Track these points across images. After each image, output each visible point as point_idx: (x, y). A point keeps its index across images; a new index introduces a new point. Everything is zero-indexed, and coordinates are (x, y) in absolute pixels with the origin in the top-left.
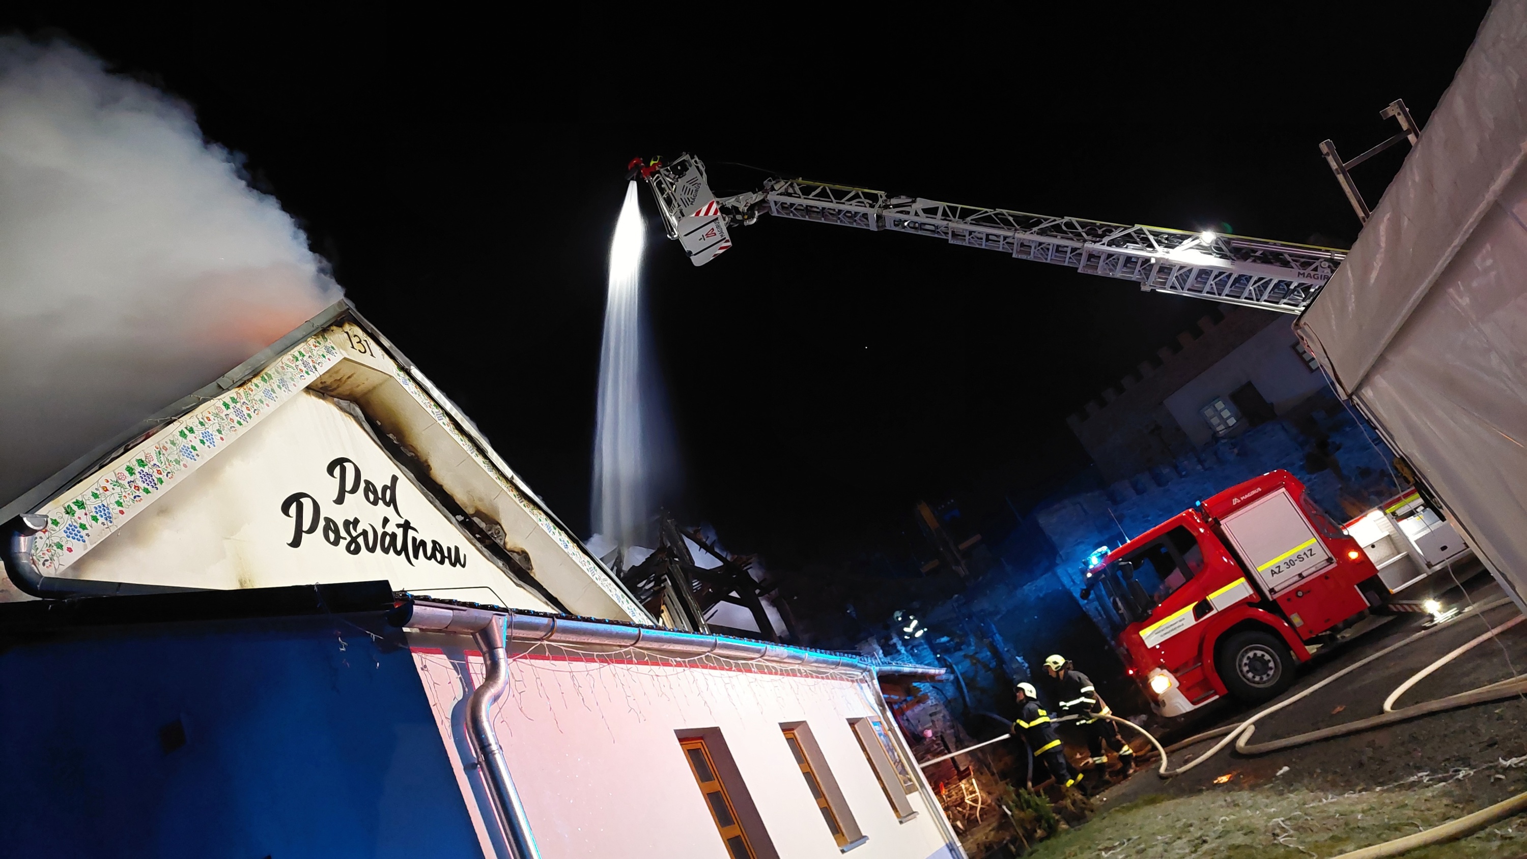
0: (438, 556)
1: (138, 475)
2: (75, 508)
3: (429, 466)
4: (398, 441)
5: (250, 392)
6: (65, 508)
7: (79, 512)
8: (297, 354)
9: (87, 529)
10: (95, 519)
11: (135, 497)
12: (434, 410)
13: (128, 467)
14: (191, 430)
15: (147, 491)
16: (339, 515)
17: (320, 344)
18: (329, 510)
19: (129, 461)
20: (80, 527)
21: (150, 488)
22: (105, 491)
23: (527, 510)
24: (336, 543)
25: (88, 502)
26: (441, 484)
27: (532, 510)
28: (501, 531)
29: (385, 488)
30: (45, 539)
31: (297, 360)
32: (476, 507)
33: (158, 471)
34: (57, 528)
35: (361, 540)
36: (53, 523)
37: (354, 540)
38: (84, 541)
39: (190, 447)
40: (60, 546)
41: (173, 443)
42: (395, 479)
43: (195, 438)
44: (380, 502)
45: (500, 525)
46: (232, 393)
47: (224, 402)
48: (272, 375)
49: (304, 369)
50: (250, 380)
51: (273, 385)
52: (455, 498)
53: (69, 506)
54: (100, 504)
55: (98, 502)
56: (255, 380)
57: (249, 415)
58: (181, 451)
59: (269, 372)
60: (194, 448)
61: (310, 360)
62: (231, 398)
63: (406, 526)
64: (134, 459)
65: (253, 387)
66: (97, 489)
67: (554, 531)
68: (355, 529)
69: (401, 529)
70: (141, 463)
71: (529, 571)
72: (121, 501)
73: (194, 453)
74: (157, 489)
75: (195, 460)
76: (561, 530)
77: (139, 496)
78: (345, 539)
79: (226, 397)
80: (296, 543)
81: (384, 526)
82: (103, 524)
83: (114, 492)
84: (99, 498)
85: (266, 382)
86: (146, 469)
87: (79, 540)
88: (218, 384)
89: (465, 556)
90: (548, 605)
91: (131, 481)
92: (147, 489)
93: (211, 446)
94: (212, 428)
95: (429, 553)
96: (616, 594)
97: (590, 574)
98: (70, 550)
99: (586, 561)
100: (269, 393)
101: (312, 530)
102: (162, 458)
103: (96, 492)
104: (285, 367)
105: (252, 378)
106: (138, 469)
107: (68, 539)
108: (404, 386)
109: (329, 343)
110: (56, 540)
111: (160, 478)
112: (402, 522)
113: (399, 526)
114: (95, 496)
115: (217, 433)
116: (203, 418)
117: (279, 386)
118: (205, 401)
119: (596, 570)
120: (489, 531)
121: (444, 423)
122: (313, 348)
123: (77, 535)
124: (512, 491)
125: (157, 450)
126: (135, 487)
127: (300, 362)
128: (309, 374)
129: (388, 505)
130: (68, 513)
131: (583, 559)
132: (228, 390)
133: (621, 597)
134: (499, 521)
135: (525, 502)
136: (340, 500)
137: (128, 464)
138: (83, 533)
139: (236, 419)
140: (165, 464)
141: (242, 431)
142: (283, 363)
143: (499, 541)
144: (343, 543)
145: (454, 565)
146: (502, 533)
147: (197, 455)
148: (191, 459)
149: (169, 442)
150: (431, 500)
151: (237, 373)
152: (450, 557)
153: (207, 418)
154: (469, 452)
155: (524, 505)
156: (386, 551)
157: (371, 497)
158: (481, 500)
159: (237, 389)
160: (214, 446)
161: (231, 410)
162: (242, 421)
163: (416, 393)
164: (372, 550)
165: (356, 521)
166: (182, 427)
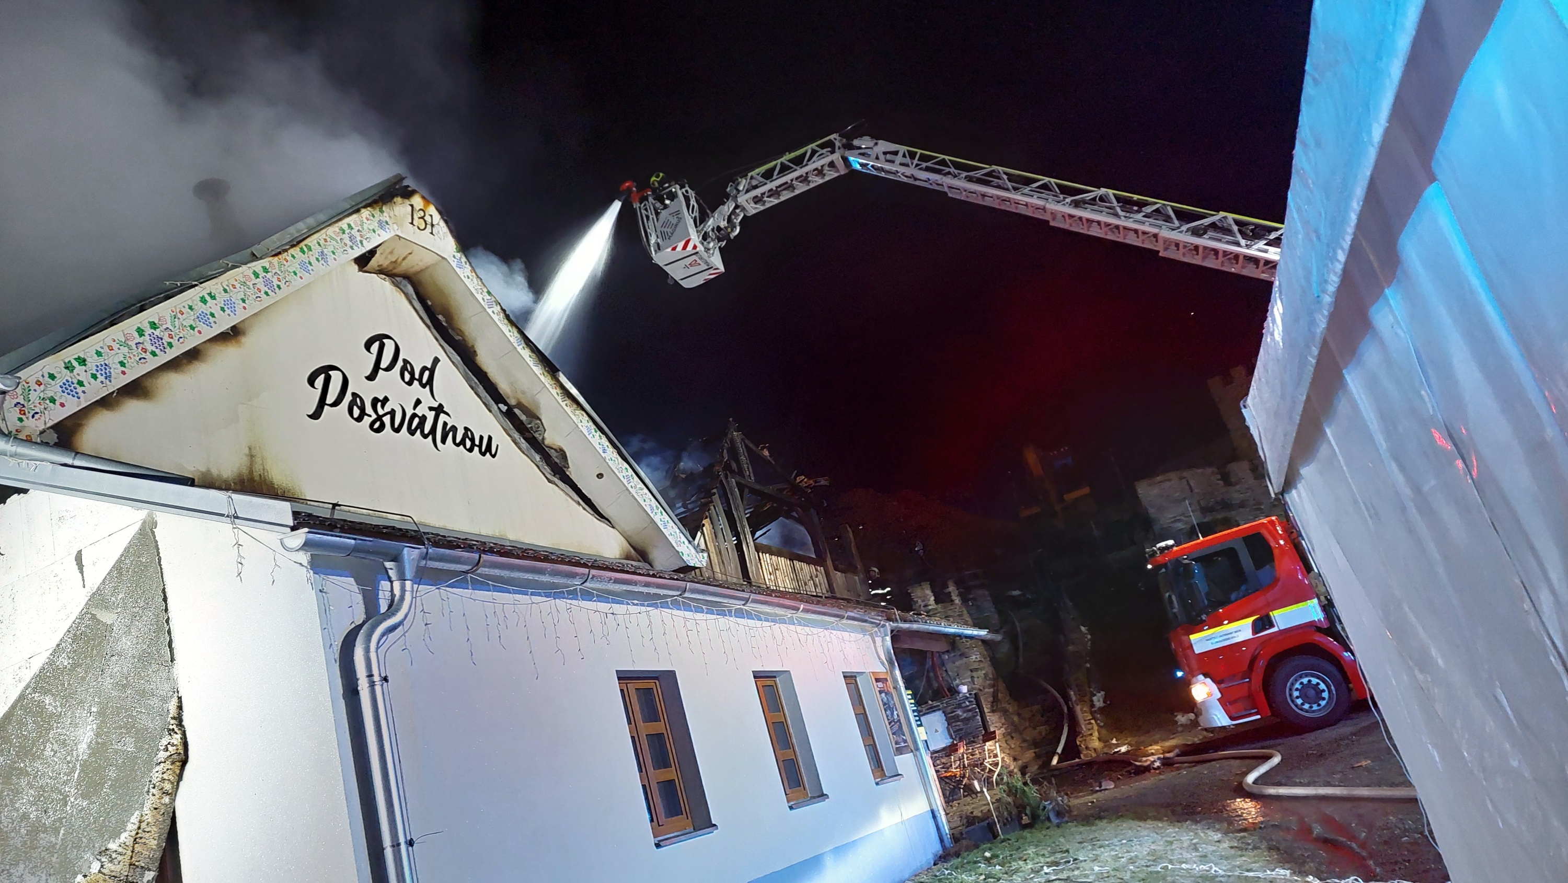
0: (468, 443)
1: (147, 337)
2: (75, 364)
3: (475, 351)
4: (447, 323)
5: (285, 262)
6: (65, 363)
7: (79, 369)
8: (345, 227)
9: (84, 386)
10: (94, 377)
11: (140, 359)
12: (485, 298)
13: (139, 328)
14: (213, 297)
15: (154, 354)
16: (368, 392)
17: (373, 216)
18: (357, 385)
19: (141, 322)
20: (78, 383)
21: (157, 351)
22: (110, 350)
23: (568, 410)
24: (359, 419)
25: (88, 360)
26: (487, 371)
27: (575, 410)
28: (541, 426)
29: (424, 369)
30: (39, 391)
31: (344, 233)
32: (518, 399)
33: (170, 335)
34: (53, 383)
35: (387, 419)
36: (49, 377)
37: (379, 418)
38: (79, 398)
39: (208, 313)
40: (53, 400)
41: (191, 308)
42: (436, 361)
43: (216, 304)
44: (416, 383)
45: (540, 420)
46: (265, 262)
47: (254, 271)
48: (312, 247)
49: (349, 243)
50: (286, 250)
51: (311, 257)
52: (499, 387)
53: (69, 362)
54: (103, 363)
55: (101, 361)
56: (292, 251)
57: (279, 287)
58: (198, 318)
59: (309, 244)
60: (212, 315)
61: (357, 235)
62: (263, 267)
63: (439, 410)
64: (147, 321)
65: (289, 258)
66: (102, 348)
67: (595, 434)
68: (383, 407)
69: (433, 413)
70: (153, 325)
71: (565, 469)
72: (125, 361)
73: (212, 320)
74: (165, 353)
75: (211, 327)
76: (603, 434)
77: (144, 358)
78: (370, 416)
79: (257, 266)
80: (316, 415)
81: (415, 408)
82: (102, 382)
83: (119, 351)
84: (102, 356)
85: (304, 254)
86: (157, 332)
87: (74, 396)
88: (252, 252)
89: (497, 446)
90: (579, 504)
91: (139, 343)
92: (155, 352)
93: (232, 314)
94: (237, 296)
95: (459, 439)
96: (650, 505)
97: (625, 481)
98: (62, 405)
99: (624, 468)
100: (306, 266)
101: (335, 404)
102: (177, 323)
103: (100, 350)
104: (329, 240)
105: (289, 249)
106: (148, 331)
107: (63, 394)
108: (458, 270)
109: (385, 217)
110: (50, 394)
111: (170, 343)
112: (435, 405)
113: (431, 409)
114: (99, 354)
115: (241, 302)
116: (228, 286)
117: (317, 259)
118: (234, 267)
119: (633, 479)
120: (529, 424)
121: (493, 312)
122: (365, 221)
123: (72, 391)
124: (556, 389)
125: (173, 314)
126: (143, 348)
127: (346, 237)
128: (353, 249)
129: (424, 386)
130: (67, 368)
131: (620, 466)
132: (261, 258)
133: (655, 508)
134: (540, 416)
135: (569, 402)
136: (371, 377)
137: (139, 325)
138: (80, 389)
139: (264, 289)
140: (179, 329)
141: (267, 301)
142: (327, 235)
143: (538, 436)
144: (367, 421)
145: (483, 454)
146: (541, 427)
147: (215, 322)
148: (208, 326)
149: (187, 307)
150: (474, 385)
151: (275, 241)
152: (480, 446)
153: (233, 285)
154: (515, 345)
155: (566, 405)
156: (412, 433)
157: (407, 377)
158: (523, 393)
159: (271, 259)
160: (235, 315)
161: (260, 280)
162: (269, 292)
163: (468, 278)
164: (397, 430)
165: (386, 400)
166: (205, 293)
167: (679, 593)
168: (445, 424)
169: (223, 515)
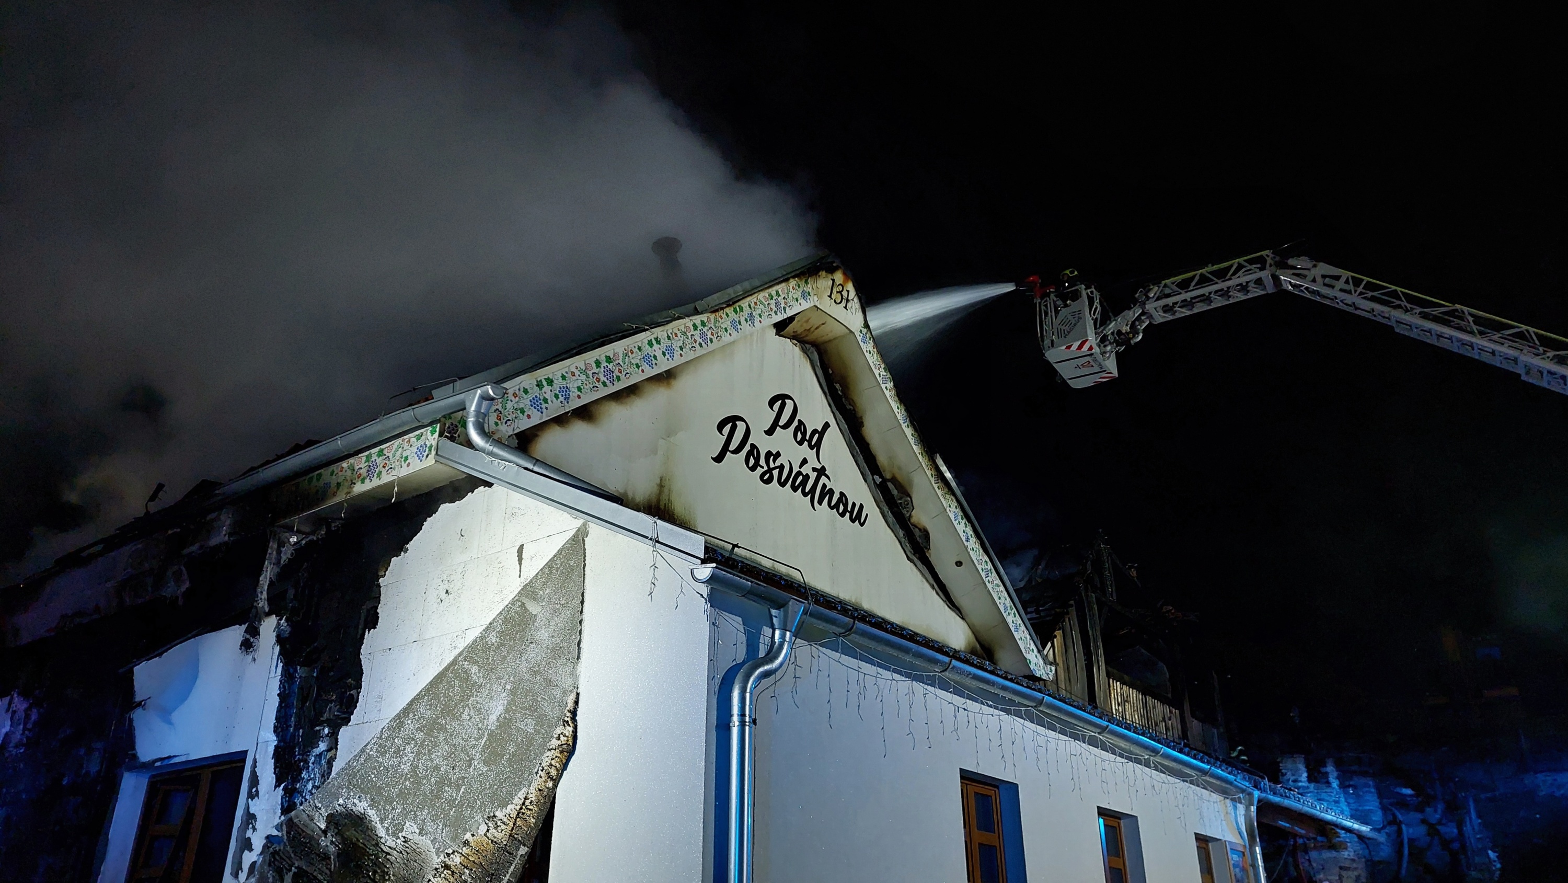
0: (841, 508)
1: (602, 369)
2: (544, 383)
3: (863, 422)
4: (842, 392)
5: (720, 319)
6: (537, 381)
7: (546, 388)
8: (774, 293)
9: (548, 403)
10: (557, 396)
11: (593, 387)
12: (881, 373)
13: (597, 360)
14: (658, 342)
15: (605, 384)
16: (764, 444)
17: (799, 287)
18: (757, 437)
19: (600, 356)
20: (543, 400)
21: (608, 382)
22: (573, 376)
23: (939, 493)
24: (753, 469)
25: (555, 381)
26: (869, 442)
27: (945, 493)
28: (911, 503)
29: (815, 432)
30: (514, 402)
31: (772, 299)
32: (893, 474)
33: (619, 369)
34: (525, 397)
36: (524, 391)
37: (770, 470)
38: (542, 413)
39: (652, 356)
40: (523, 411)
41: (640, 349)
42: (826, 426)
43: (660, 349)
44: (806, 443)
45: (911, 498)
46: (704, 317)
47: (694, 324)
48: (744, 308)
49: (775, 309)
50: (722, 309)
51: (741, 317)
52: (877, 459)
53: (541, 380)
54: (565, 386)
55: (564, 383)
56: (727, 310)
57: (711, 340)
58: (644, 358)
59: (742, 305)
60: (655, 357)
61: (783, 302)
62: (701, 321)
63: (821, 472)
64: (604, 355)
65: (724, 316)
66: (567, 372)
67: (961, 521)
68: (774, 461)
69: (816, 474)
70: (609, 360)
71: (926, 550)
72: (582, 387)
73: (654, 362)
74: (613, 385)
75: (653, 368)
76: (969, 522)
77: (597, 387)
78: (762, 467)
79: (697, 319)
80: (719, 459)
81: (800, 467)
82: (561, 402)
83: (579, 378)
84: (565, 380)
85: (736, 314)
86: (610, 366)
87: (538, 411)
88: (695, 306)
89: (867, 515)
90: (933, 587)
91: (595, 373)
93: (670, 359)
94: (677, 344)
95: (833, 503)
96: (1004, 604)
97: (983, 574)
98: (529, 417)
99: (984, 560)
100: (736, 325)
101: (736, 451)
102: (626, 360)
103: (565, 374)
104: (758, 303)
105: (725, 307)
106: (604, 364)
107: (531, 407)
108: (862, 344)
109: (809, 288)
110: (522, 406)
111: (619, 376)
112: (819, 466)
113: (814, 469)
114: (563, 377)
115: (679, 349)
116: (671, 334)
117: (746, 320)
118: (679, 318)
119: (991, 573)
120: (900, 499)
121: (886, 388)
122: (791, 290)
123: (538, 406)
124: (931, 470)
125: (625, 352)
126: (597, 378)
127: (773, 302)
128: (776, 314)
129: (811, 447)
130: (537, 385)
131: (981, 558)
132: (702, 313)
133: (1009, 608)
134: (911, 494)
135: (940, 485)
136: (770, 432)
137: (598, 358)
138: (544, 406)
139: (699, 340)
140: (628, 365)
141: (700, 352)
142: (757, 299)
143: (906, 512)
144: (759, 471)
145: (853, 521)
146: (910, 505)
147: (656, 364)
148: (650, 366)
149: (637, 347)
150: (855, 454)
151: (715, 299)
152: (851, 513)
153: (675, 334)
154: (901, 422)
155: (938, 487)
156: (795, 489)
157: (799, 436)
158: (900, 468)
159: (709, 314)
160: (673, 360)
161: (698, 332)
162: (703, 343)
163: (870, 353)
164: (783, 484)
165: (778, 455)
166: (652, 337)
167: (1034, 704)
168: (824, 486)
169: (647, 537)
